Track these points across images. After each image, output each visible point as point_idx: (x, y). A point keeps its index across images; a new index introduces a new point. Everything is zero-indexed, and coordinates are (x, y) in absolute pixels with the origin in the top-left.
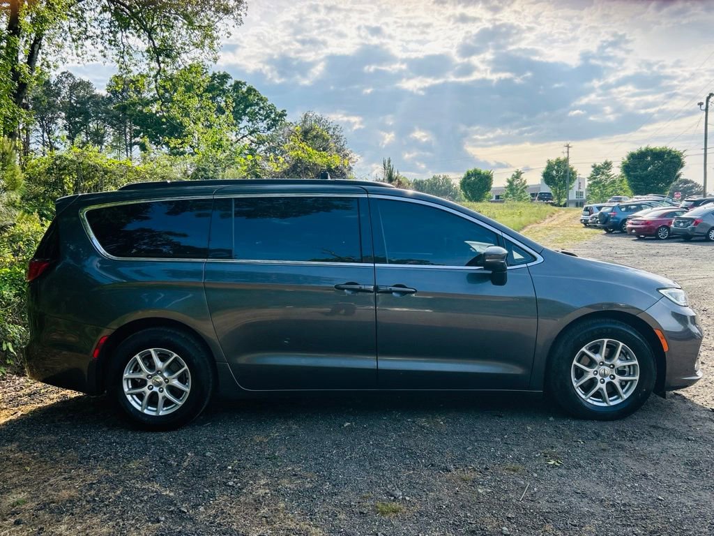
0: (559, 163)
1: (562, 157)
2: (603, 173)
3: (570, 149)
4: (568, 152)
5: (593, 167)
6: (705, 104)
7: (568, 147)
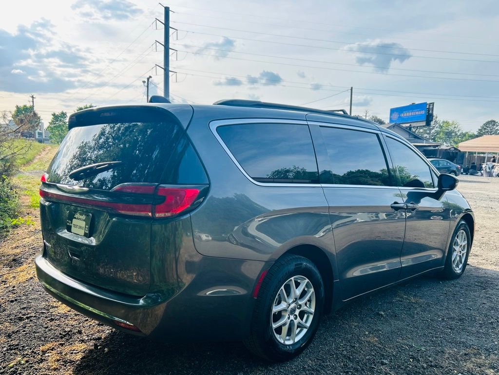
0: (26, 109)
1: (29, 105)
2: (61, 120)
3: (34, 99)
4: (33, 102)
5: (53, 115)
6: (147, 82)
7: (33, 97)
